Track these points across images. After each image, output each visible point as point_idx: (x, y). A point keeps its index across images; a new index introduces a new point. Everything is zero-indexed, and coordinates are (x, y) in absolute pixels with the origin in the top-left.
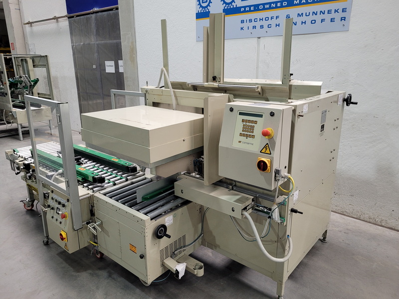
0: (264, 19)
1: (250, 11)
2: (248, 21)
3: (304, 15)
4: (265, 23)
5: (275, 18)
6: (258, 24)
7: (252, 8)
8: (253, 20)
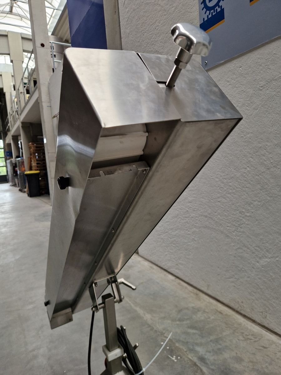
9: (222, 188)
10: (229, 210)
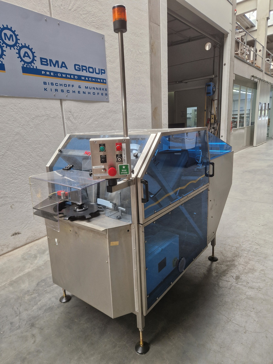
0: (63, 85)
1: (50, 75)
2: (50, 84)
3: (89, 88)
4: (65, 89)
5: (71, 86)
6: (59, 88)
7: (52, 74)
8: (54, 84)
9: (14, 173)
10: (20, 186)
